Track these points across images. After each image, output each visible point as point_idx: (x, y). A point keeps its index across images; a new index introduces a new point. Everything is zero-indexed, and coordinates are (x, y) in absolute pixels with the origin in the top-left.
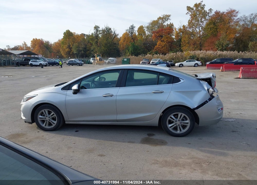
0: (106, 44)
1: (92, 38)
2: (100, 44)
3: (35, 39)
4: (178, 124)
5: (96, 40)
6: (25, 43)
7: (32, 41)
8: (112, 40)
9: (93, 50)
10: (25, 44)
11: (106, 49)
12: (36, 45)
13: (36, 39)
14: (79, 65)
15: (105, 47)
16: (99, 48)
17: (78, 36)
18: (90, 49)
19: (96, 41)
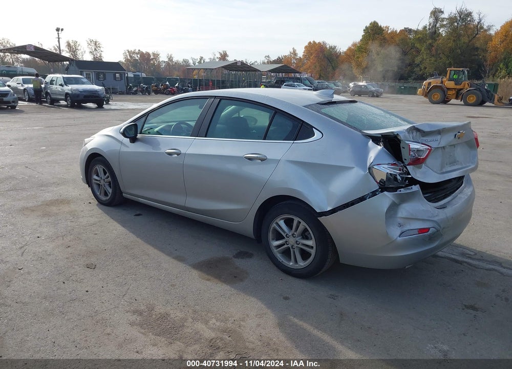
0: (452, 50)
1: (421, 36)
2: (437, 50)
3: (312, 42)
4: (292, 243)
5: (430, 41)
6: (294, 51)
7: (306, 47)
8: (470, 41)
9: (418, 65)
10: (294, 53)
11: (450, 62)
12: (311, 55)
13: (314, 42)
14: (373, 96)
15: (448, 57)
16: (433, 59)
17: (394, 33)
18: (414, 62)
19: (430, 44)
